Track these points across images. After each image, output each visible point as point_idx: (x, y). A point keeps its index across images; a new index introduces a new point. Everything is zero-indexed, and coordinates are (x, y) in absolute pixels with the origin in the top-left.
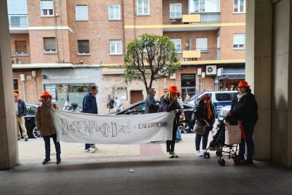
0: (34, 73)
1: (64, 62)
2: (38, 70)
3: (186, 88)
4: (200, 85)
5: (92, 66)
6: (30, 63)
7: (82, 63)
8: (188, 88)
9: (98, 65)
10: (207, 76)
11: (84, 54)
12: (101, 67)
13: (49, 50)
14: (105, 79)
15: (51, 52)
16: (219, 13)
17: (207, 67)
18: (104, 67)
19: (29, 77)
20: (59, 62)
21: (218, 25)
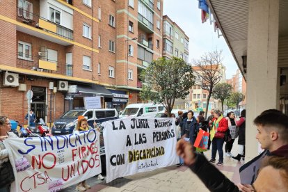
3: (36, 103)
4: (51, 101)
8: (38, 103)
10: (58, 91)
16: (72, 31)
17: (61, 82)
21: (72, 42)
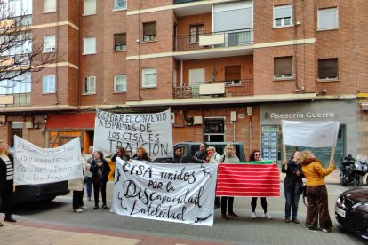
0: (249, 110)
1: (304, 92)
2: (257, 105)
5: (342, 97)
6: (253, 95)
7: (324, 94)
9: (353, 96)
11: (327, 79)
12: (358, 99)
13: (280, 75)
14: (364, 118)
15: (283, 77)
18: (364, 98)
19: (242, 116)
20: (297, 92)
